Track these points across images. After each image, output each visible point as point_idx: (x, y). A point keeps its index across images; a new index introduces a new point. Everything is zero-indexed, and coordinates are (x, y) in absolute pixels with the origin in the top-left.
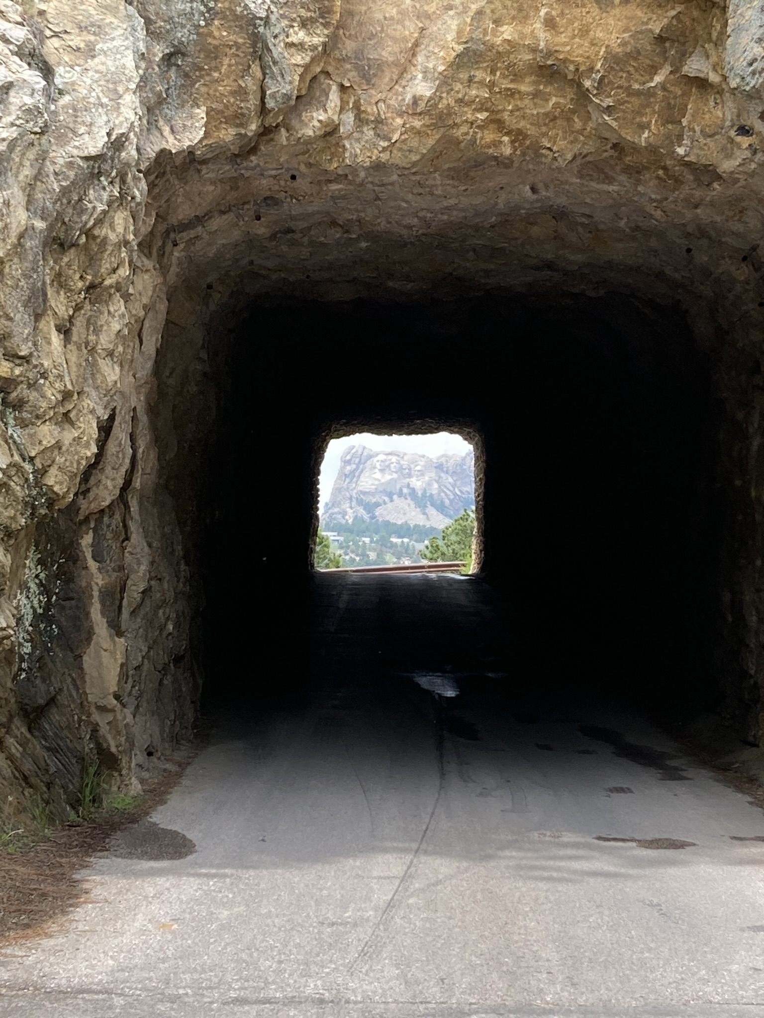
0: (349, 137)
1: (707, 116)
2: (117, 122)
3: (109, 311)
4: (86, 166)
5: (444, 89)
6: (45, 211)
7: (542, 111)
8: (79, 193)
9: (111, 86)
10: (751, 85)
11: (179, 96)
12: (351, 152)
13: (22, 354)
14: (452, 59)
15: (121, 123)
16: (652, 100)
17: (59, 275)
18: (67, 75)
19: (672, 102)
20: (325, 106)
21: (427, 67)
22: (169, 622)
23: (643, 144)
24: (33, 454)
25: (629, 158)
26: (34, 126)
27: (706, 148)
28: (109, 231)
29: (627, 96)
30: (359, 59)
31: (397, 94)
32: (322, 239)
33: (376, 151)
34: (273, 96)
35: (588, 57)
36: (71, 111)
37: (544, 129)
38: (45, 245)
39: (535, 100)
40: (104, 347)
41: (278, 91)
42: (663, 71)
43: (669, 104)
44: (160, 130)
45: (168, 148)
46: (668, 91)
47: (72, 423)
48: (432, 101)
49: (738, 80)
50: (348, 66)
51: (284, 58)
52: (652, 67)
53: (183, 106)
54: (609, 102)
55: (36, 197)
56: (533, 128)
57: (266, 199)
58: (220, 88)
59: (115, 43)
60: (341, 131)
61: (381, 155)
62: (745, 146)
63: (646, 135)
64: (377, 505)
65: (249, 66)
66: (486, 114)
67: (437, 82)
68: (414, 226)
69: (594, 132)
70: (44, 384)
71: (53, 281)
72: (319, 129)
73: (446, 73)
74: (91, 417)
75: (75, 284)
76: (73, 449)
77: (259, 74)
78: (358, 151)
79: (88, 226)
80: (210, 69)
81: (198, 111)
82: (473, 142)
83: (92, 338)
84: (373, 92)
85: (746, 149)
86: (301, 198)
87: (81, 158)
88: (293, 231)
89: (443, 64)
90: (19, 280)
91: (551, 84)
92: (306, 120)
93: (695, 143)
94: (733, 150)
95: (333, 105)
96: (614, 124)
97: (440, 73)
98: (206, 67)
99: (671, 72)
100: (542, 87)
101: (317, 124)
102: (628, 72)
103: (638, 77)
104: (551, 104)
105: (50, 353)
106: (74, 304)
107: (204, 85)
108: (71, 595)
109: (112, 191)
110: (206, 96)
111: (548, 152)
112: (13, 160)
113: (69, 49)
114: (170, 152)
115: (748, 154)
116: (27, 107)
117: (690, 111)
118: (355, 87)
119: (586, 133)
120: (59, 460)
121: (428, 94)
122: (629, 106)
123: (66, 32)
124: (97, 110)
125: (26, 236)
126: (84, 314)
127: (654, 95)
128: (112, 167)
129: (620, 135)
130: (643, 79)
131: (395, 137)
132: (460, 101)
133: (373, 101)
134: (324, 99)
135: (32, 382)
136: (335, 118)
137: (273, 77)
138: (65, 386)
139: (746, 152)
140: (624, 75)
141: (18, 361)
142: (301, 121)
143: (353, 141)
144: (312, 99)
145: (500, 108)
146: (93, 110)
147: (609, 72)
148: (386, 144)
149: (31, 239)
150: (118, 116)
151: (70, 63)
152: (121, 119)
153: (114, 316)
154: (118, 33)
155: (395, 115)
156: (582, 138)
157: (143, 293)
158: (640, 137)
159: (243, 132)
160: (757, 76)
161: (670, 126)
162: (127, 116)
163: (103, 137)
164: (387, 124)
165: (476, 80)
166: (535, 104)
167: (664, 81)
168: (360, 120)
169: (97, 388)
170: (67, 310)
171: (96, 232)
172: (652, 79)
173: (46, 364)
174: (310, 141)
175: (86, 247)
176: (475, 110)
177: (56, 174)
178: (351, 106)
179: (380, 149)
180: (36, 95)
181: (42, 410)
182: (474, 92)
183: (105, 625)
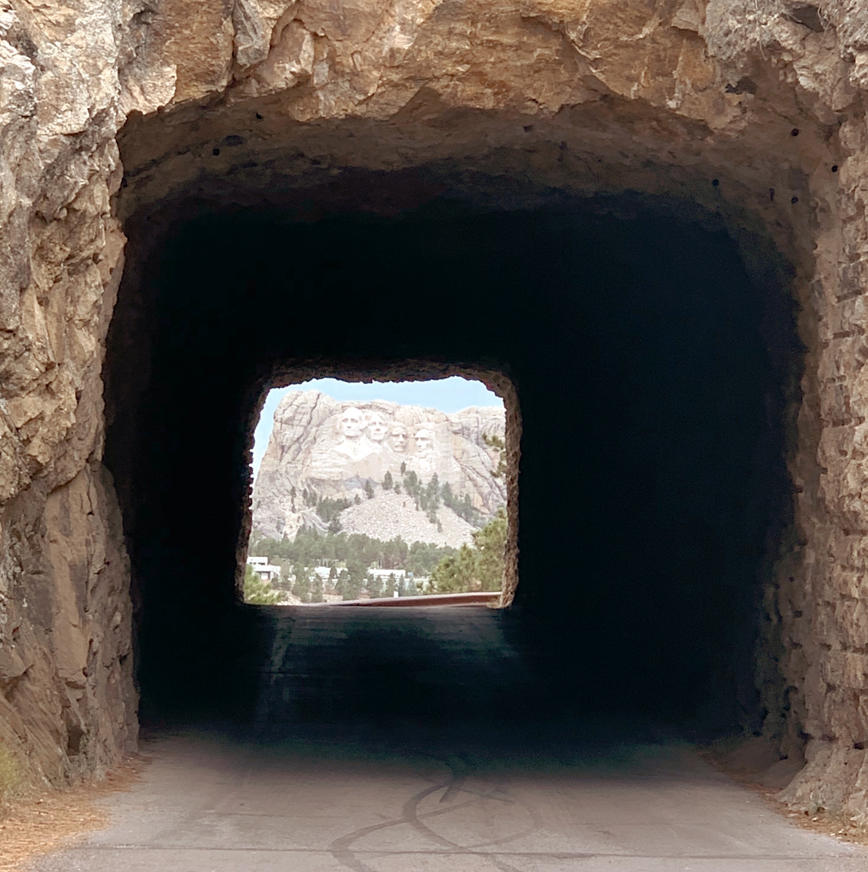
0: (323, 87)
1: (698, 70)
2: (98, 98)
3: (86, 281)
4: (68, 143)
5: (423, 42)
6: (31, 189)
7: (526, 62)
8: (62, 168)
9: (91, 61)
10: (728, 55)
11: (148, 55)
12: (325, 104)
13: (10, 328)
14: (431, 12)
15: (102, 99)
16: (641, 52)
17: (40, 248)
18: (48, 51)
19: (662, 54)
20: (298, 56)
21: (404, 19)
22: (117, 613)
23: (633, 98)
24: (19, 425)
25: (621, 108)
26: (26, 110)
27: (697, 103)
28: (89, 205)
29: (615, 48)
30: (334, 8)
31: (374, 45)
32: (288, 171)
33: (351, 105)
34: (245, 51)
35: (573, 9)
36: (53, 88)
37: (528, 81)
38: (31, 221)
39: (519, 52)
40: (81, 317)
41: (250, 47)
42: (652, 22)
43: (659, 56)
44: (130, 90)
45: (138, 109)
46: (658, 43)
47: (53, 394)
48: (411, 55)
49: (716, 49)
50: (323, 16)
51: (256, 12)
52: (641, 18)
53: (153, 65)
54: (595, 54)
55: (23, 175)
56: (518, 79)
57: (229, 137)
58: (191, 46)
59: (94, 17)
60: (315, 82)
61: (358, 108)
62: (735, 103)
63: (635, 88)
64: (343, 505)
65: (221, 23)
66: (467, 66)
67: (416, 35)
68: (395, 162)
69: (581, 83)
70: (29, 356)
71: (35, 255)
72: (293, 80)
73: (425, 25)
74: (70, 388)
75: (55, 256)
76: (54, 420)
77: (231, 31)
78: (333, 103)
79: (70, 201)
80: (181, 27)
81: (168, 69)
82: (454, 95)
83: (71, 309)
84: (348, 43)
85: (736, 106)
86: (267, 137)
87: (65, 135)
88: (255, 165)
89: (421, 16)
90: (9, 257)
91: (535, 35)
92: (278, 72)
93: (686, 96)
94: (724, 106)
95: (306, 55)
96: (602, 77)
97: (419, 26)
98: (177, 25)
99: (660, 24)
100: (525, 39)
101: (290, 76)
102: (615, 24)
103: (626, 29)
104: (535, 55)
105: (33, 327)
106: (53, 276)
107: (175, 43)
108: (41, 568)
109: (92, 165)
110: (176, 54)
111: (534, 104)
112: (6, 144)
113: (49, 24)
114: (141, 113)
115: (737, 112)
116: (19, 92)
117: (680, 64)
118: (330, 38)
119: (573, 84)
120: (43, 430)
121: (406, 47)
122: (616, 58)
123: (45, 6)
124: (78, 87)
125: (15, 214)
126: (64, 286)
127: (643, 47)
128: (93, 141)
129: (608, 88)
130: (632, 30)
131: (372, 91)
132: (439, 54)
133: (349, 52)
134: (296, 49)
135: (17, 354)
136: (309, 69)
137: (245, 33)
138: (48, 359)
139: (736, 109)
140: (611, 27)
141: (7, 335)
142: (273, 73)
143: (327, 93)
144: (284, 48)
145: (482, 60)
146: (75, 86)
147: (595, 25)
148: (362, 97)
149: (19, 217)
150: (99, 90)
151: (50, 38)
152: (102, 94)
153: (90, 287)
154: (97, 7)
155: (372, 68)
156: (569, 90)
157: (110, 256)
158: (630, 90)
159: (214, 89)
160: (732, 48)
161: (660, 79)
162: (108, 92)
163: (85, 113)
164: (363, 77)
165: (457, 31)
166: (518, 56)
167: (653, 33)
168: (335, 72)
169: (73, 359)
170: (48, 283)
171: (76, 206)
172: (641, 31)
173: (31, 337)
174: (280, 92)
175: (67, 221)
176: (455, 62)
177: (41, 151)
178: (325, 56)
179: (356, 102)
180: (27, 80)
181: (27, 382)
182: (454, 44)
183: (74, 600)
